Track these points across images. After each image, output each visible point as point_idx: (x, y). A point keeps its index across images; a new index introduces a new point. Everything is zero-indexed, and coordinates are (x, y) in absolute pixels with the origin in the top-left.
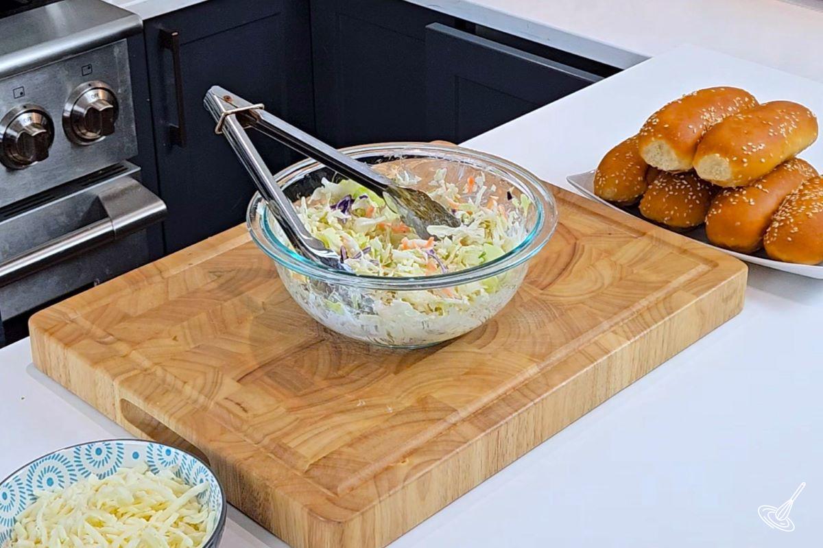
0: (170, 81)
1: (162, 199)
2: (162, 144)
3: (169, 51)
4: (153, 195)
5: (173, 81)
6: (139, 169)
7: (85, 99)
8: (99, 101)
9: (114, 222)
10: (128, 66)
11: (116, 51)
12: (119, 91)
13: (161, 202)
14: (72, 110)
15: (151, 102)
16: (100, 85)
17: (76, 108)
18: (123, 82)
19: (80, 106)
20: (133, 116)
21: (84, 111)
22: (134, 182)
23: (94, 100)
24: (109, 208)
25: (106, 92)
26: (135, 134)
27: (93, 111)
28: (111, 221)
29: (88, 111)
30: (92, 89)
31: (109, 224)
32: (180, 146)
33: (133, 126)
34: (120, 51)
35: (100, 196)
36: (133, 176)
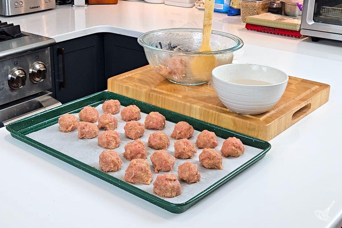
0: (61, 65)
1: (61, 102)
2: (57, 87)
3: (61, 55)
4: (57, 101)
5: (62, 66)
6: (52, 93)
7: (36, 67)
8: (41, 68)
9: (46, 108)
10: (50, 57)
11: (46, 52)
12: (47, 65)
13: (60, 103)
14: (32, 71)
15: (54, 73)
16: (41, 63)
17: (33, 70)
18: (48, 62)
19: (34, 70)
20: (51, 74)
21: (36, 71)
22: (50, 97)
23: (39, 67)
24: (43, 104)
25: (43, 65)
26: (51, 81)
27: (39, 71)
28: (45, 108)
29: (37, 71)
30: (38, 64)
31: (44, 109)
32: (64, 88)
33: (51, 78)
34: (48, 52)
35: (40, 101)
36: (50, 95)
